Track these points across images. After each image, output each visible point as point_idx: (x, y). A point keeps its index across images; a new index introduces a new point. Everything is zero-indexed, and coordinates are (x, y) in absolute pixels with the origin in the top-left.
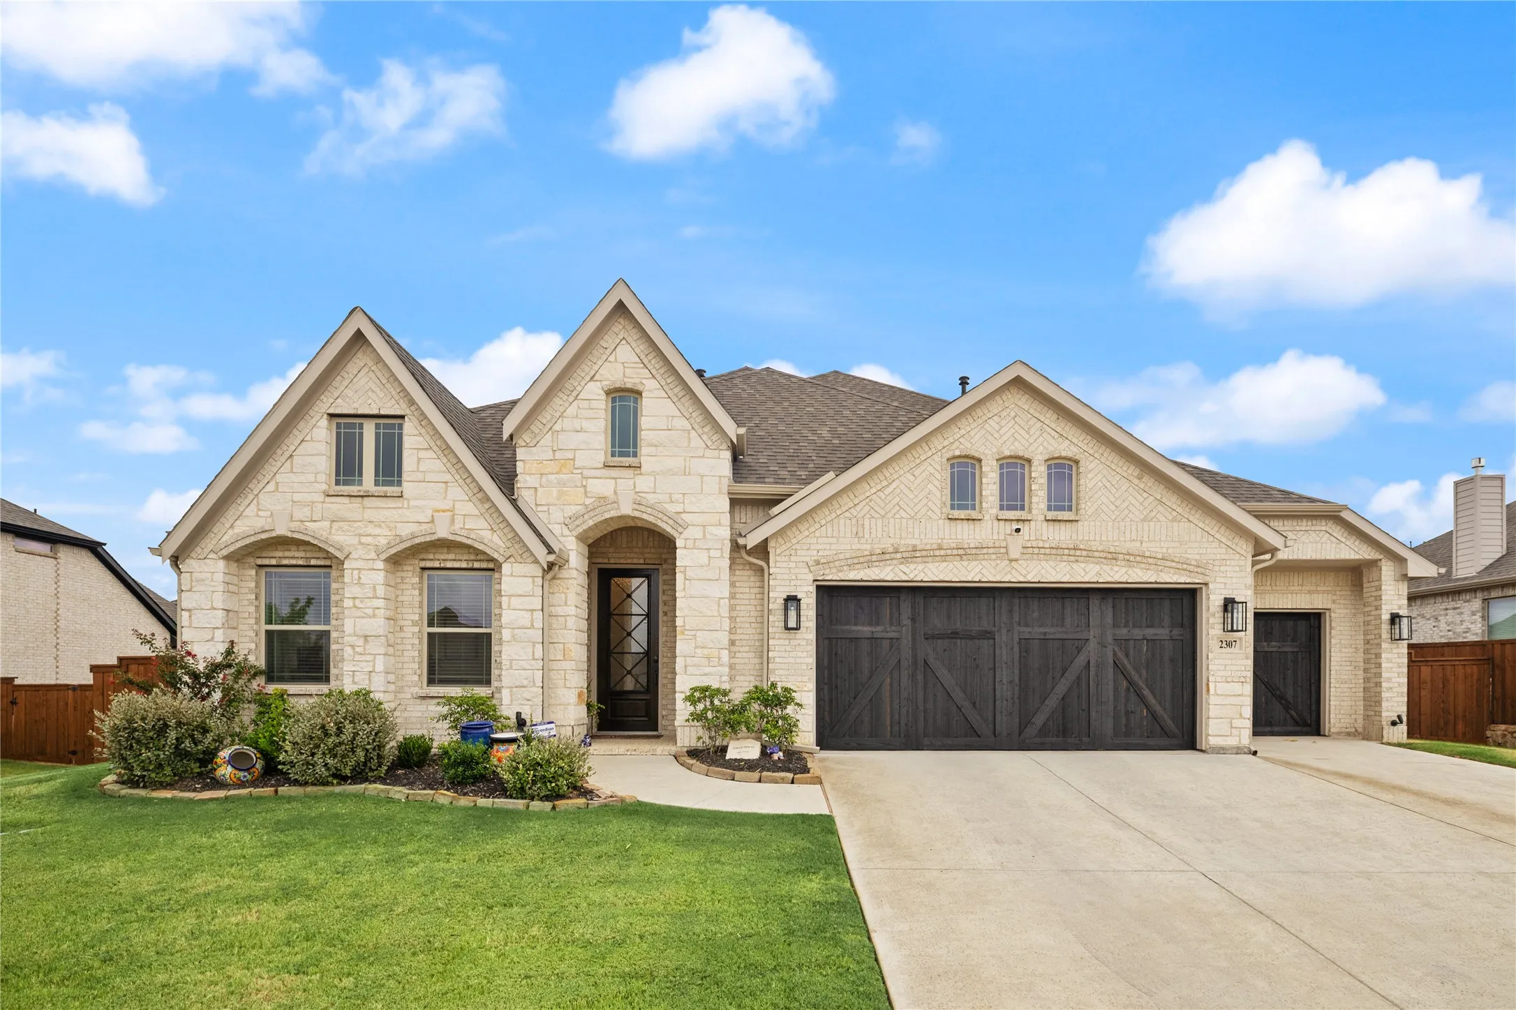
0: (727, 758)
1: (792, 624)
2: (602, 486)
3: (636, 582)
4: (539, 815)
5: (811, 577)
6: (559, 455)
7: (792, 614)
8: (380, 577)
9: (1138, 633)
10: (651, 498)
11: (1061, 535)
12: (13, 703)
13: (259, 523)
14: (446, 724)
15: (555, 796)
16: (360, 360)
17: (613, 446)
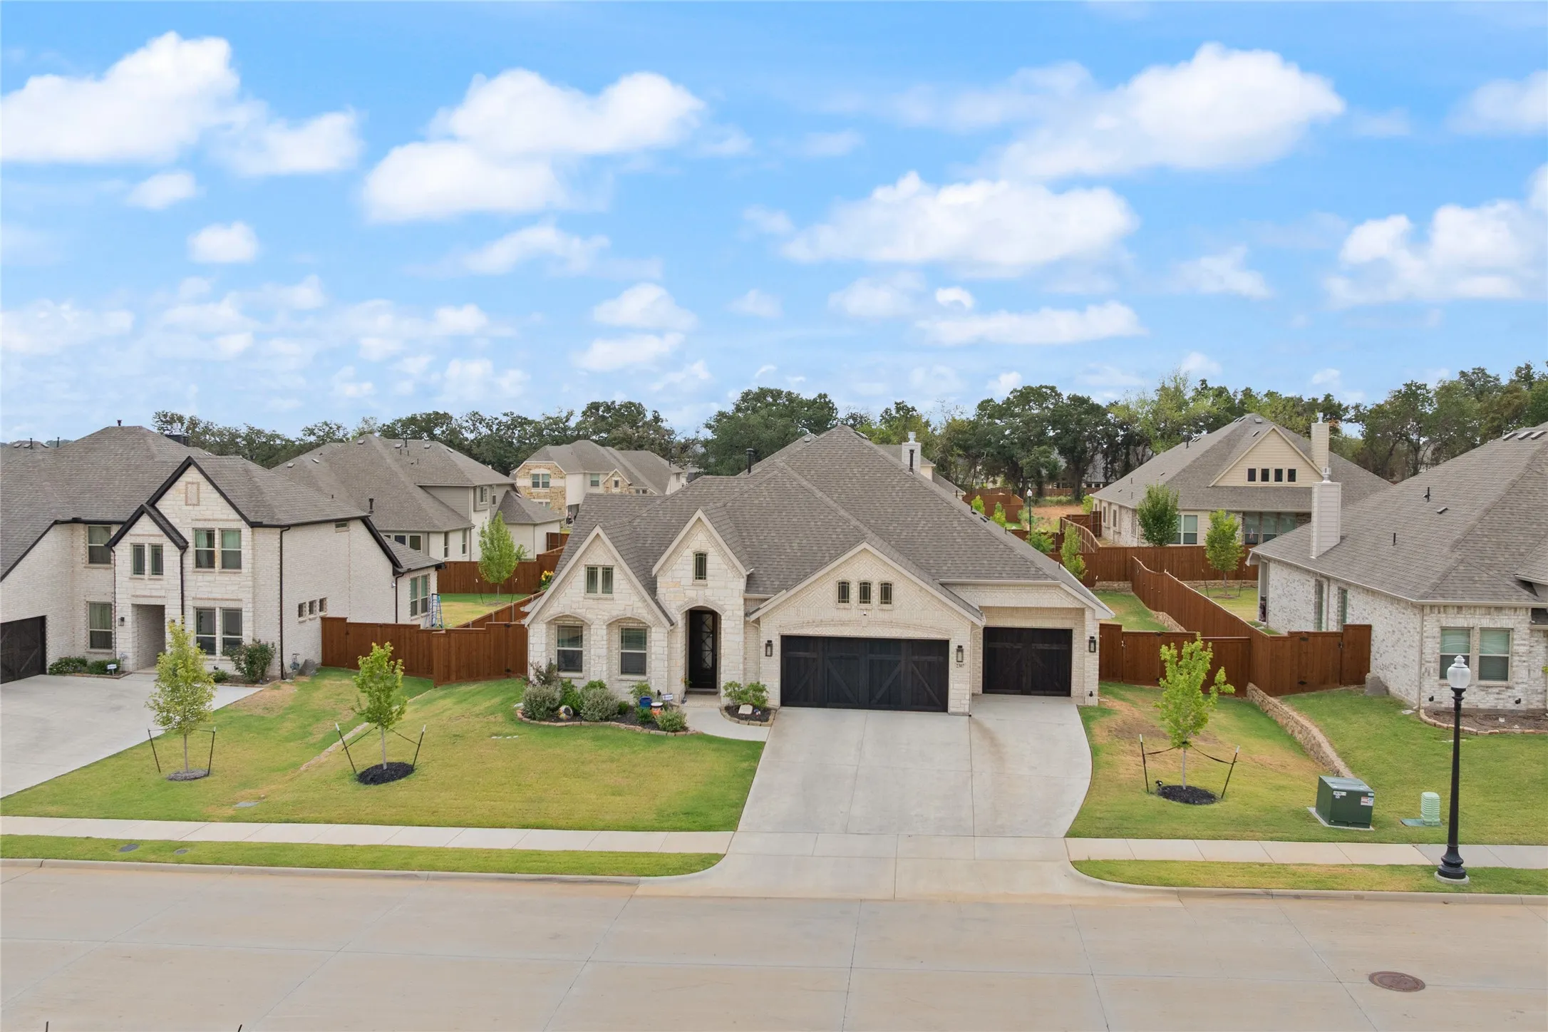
0: (739, 712)
1: (769, 653)
2: (692, 593)
3: (707, 616)
4: (672, 739)
5: (777, 633)
6: (674, 580)
7: (769, 648)
8: (605, 632)
9: (924, 658)
10: (712, 599)
11: (882, 616)
12: (347, 633)
13: (560, 610)
14: (632, 696)
15: (675, 731)
16: (598, 542)
17: (696, 574)
